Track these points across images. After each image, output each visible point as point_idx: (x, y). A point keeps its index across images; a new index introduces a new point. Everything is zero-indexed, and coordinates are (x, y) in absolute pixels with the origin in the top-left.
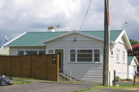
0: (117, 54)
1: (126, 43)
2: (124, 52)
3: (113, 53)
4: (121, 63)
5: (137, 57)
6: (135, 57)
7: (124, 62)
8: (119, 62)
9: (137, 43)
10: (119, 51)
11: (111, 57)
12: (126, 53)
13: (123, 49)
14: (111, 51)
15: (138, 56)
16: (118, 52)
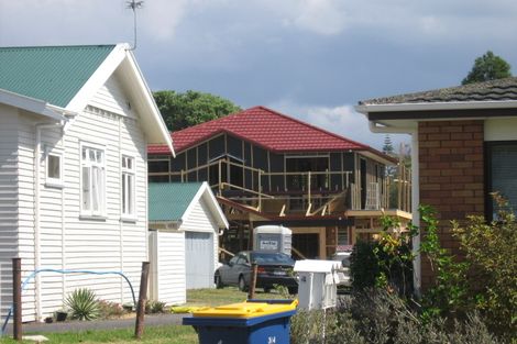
0: (86, 170)
1: (136, 112)
2: (127, 162)
3: (62, 167)
4: (112, 222)
5: (221, 185)
6: (205, 186)
7: (126, 216)
8: (96, 213)
9: (226, 112)
10: (96, 154)
11: (46, 186)
12: (140, 169)
13: (119, 142)
14: (44, 155)
15: (224, 180)
16: (88, 163)
